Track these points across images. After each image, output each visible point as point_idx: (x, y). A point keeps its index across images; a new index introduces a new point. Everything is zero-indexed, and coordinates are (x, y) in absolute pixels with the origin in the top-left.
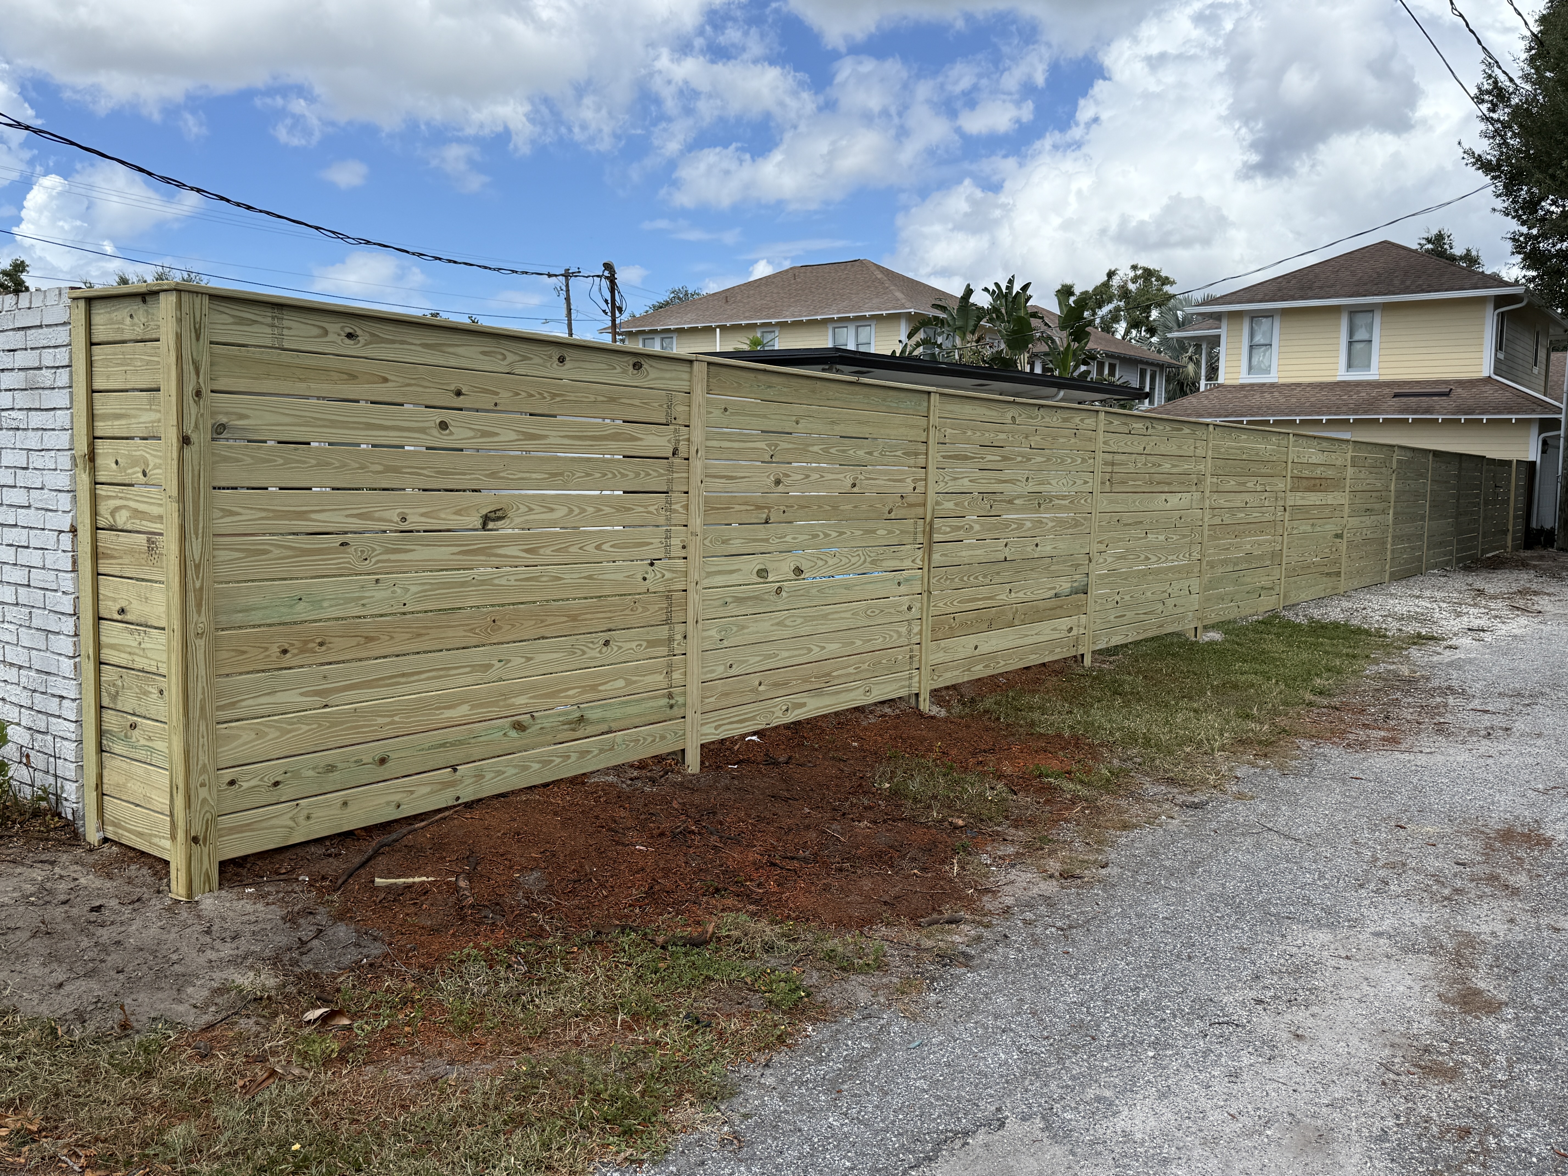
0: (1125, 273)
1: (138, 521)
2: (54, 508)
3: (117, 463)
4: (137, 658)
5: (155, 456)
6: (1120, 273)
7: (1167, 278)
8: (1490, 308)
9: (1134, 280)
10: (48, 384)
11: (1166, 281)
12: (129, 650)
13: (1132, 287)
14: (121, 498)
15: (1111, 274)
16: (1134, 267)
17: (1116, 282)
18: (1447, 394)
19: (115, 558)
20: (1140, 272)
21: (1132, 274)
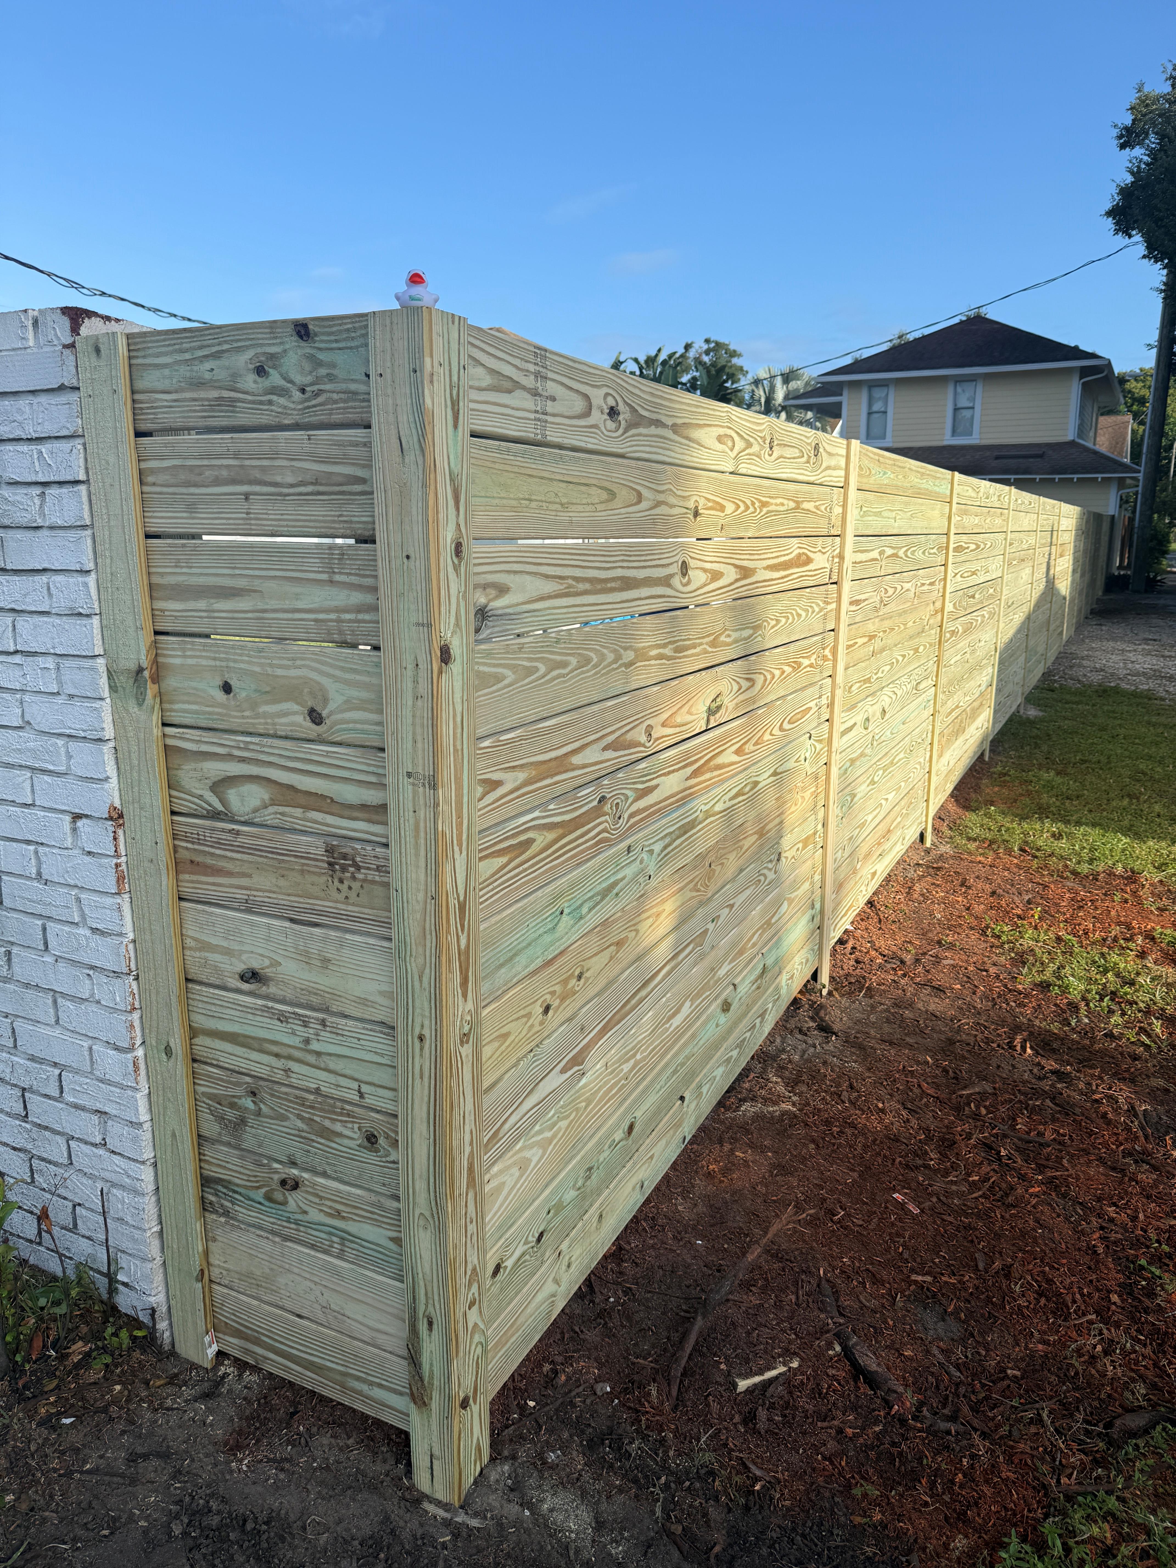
0: (699, 346)
1: (298, 812)
2: (62, 768)
3: (227, 688)
4: (295, 1066)
5: (347, 682)
6: (696, 346)
7: (735, 351)
8: (1076, 378)
9: (707, 353)
10: (23, 518)
11: (734, 354)
12: (275, 1049)
13: (706, 359)
14: (242, 760)
15: (688, 347)
16: (707, 341)
17: (692, 354)
18: (1041, 456)
19: (229, 874)
20: (712, 345)
21: (705, 347)
